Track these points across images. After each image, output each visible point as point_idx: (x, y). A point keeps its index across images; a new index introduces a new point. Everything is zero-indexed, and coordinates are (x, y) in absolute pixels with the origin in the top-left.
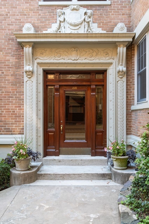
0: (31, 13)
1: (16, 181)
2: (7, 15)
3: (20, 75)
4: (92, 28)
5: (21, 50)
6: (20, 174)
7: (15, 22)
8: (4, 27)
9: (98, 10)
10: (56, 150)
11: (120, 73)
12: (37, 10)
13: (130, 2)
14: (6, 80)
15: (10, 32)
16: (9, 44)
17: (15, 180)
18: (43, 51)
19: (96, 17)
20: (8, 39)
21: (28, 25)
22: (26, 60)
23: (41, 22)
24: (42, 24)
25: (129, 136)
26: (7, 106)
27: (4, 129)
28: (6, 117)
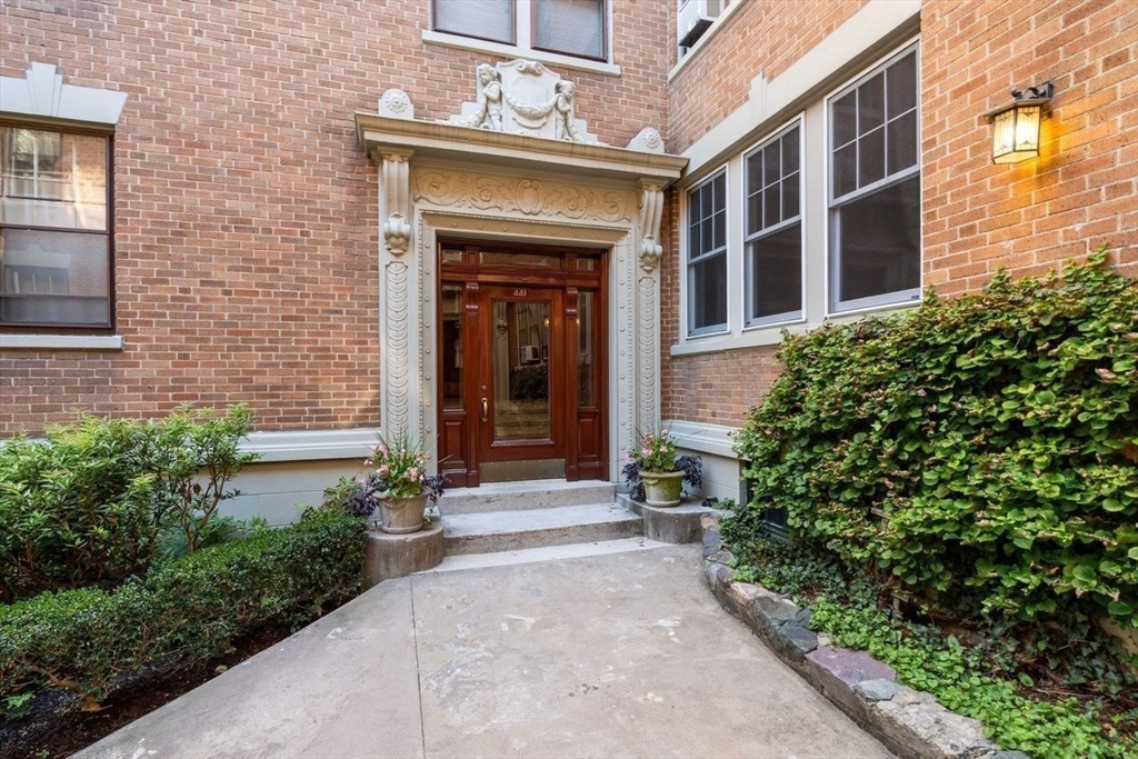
0: (398, 61)
1: (393, 566)
2: (318, 52)
3: (364, 246)
4: (573, 130)
5: (367, 167)
6: (404, 542)
7: (343, 79)
8: (309, 88)
9: (589, 84)
10: (468, 472)
11: (648, 258)
12: (418, 54)
13: (666, 78)
14: (317, 258)
15: (331, 106)
16: (327, 145)
17: (387, 562)
18: (440, 178)
19: (585, 102)
20: (323, 127)
21: (396, 95)
22: (389, 201)
23: (429, 93)
24: (431, 98)
25: (667, 423)
26: (320, 339)
27: (312, 412)
28: (316, 373)
